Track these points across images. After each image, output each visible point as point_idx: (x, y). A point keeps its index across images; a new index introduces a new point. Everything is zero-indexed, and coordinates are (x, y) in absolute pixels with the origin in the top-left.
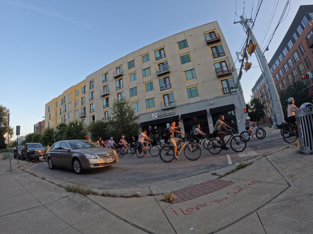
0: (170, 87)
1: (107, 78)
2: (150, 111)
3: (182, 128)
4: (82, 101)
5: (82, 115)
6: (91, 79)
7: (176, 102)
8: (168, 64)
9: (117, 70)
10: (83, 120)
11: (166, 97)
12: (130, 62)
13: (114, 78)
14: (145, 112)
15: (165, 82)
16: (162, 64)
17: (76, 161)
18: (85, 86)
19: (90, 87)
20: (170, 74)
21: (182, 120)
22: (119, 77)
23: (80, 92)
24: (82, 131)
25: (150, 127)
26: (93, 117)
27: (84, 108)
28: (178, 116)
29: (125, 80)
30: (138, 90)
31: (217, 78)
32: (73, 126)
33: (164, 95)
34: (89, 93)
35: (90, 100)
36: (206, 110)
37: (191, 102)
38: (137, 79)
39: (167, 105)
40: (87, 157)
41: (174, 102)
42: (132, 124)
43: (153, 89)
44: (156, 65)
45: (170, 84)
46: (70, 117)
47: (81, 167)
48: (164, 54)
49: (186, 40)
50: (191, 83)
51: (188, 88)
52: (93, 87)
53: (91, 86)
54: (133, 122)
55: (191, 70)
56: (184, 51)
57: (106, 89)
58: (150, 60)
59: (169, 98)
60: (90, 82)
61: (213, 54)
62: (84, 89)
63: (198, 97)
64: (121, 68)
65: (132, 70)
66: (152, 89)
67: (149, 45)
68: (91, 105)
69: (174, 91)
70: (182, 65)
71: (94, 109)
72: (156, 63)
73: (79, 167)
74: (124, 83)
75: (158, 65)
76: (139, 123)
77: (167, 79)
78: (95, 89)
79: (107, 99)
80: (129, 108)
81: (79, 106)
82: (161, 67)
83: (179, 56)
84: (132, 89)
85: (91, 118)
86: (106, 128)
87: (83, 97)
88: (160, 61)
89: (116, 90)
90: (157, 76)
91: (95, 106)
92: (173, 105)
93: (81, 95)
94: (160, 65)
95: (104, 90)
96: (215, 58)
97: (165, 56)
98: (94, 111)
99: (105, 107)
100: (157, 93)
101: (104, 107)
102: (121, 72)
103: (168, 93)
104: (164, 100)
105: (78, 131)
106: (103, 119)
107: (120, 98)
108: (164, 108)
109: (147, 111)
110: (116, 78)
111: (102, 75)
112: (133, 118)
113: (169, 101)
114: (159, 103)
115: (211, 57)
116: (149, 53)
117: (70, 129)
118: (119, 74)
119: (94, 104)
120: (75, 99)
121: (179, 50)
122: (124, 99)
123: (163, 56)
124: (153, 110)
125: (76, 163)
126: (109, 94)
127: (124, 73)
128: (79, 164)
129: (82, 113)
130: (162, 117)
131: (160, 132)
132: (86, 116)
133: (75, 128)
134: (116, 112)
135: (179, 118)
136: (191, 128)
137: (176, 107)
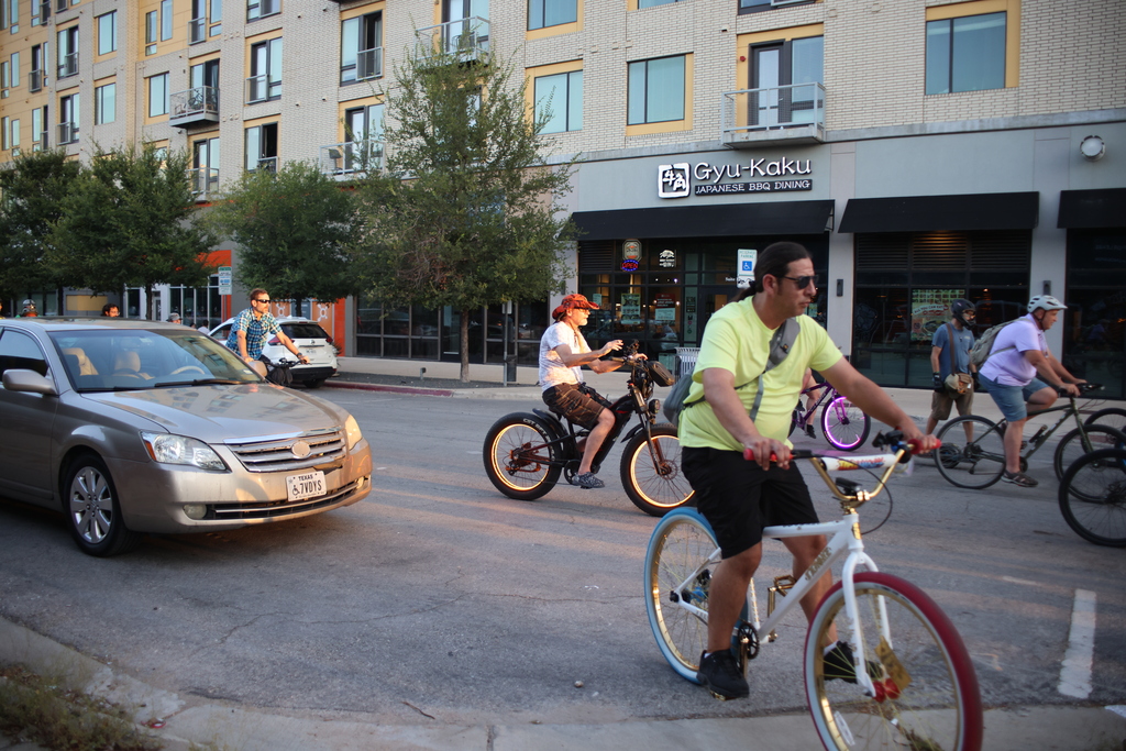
2: (649, 143)
3: (840, 294)
4: (195, 14)
5: (188, 110)
7: (829, 105)
10: (197, 144)
11: (769, 62)
14: (613, 142)
17: (90, 473)
21: (848, 236)
24: (186, 224)
25: (632, 250)
26: (270, 134)
27: (211, 68)
28: (830, 204)
32: (126, 183)
33: (755, 49)
35: (255, 13)
37: (935, 125)
39: (768, 117)
40: (160, 457)
41: (820, 106)
42: (516, 222)
46: (108, 114)
47: (115, 514)
51: (934, 15)
54: (523, 205)
59: (785, 75)
63: (1000, 93)
68: (255, 47)
69: (827, 29)
73: (107, 514)
76: (560, 218)
79: (372, 23)
80: (506, 106)
81: (174, 50)
85: (255, 136)
86: (343, 220)
91: (285, 62)
92: (805, 123)
98: (275, 91)
99: (352, 74)
100: (707, 25)
101: (347, 75)
103: (787, 36)
104: (753, 80)
105: (154, 217)
106: (334, 155)
107: (456, 30)
108: (742, 137)
109: (627, 139)
112: (524, 181)
113: (784, 95)
114: (714, 97)
117: (100, 200)
119: (276, 47)
122: (485, 39)
124: (670, 144)
125: (86, 482)
128: (105, 495)
129: (192, 101)
130: (721, 193)
131: (692, 293)
132: (218, 123)
133: (138, 195)
134: (420, 129)
135: (829, 224)
136: (903, 300)
137: (822, 143)
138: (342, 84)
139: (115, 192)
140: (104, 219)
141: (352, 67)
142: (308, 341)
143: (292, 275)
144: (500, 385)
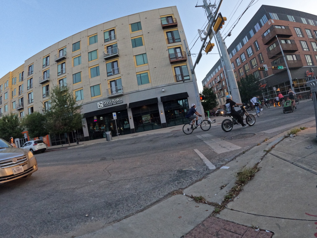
0: (118, 72)
1: (48, 62)
2: (95, 99)
3: (131, 118)
4: (19, 90)
5: (19, 107)
6: (29, 64)
7: (124, 89)
8: (117, 47)
9: (60, 52)
10: (21, 113)
11: (113, 83)
12: (75, 43)
13: (56, 61)
14: (90, 100)
15: (113, 67)
16: (110, 47)
18: (23, 72)
19: (29, 73)
20: (119, 58)
21: (130, 109)
22: (61, 61)
23: (18, 79)
24: (19, 127)
25: (95, 118)
26: (32, 108)
27: (22, 99)
28: (127, 104)
29: (69, 65)
30: (83, 75)
31: (171, 65)
32: (8, 121)
33: (111, 82)
34: (27, 80)
35: (29, 88)
36: (157, 98)
37: (140, 89)
38: (82, 62)
39: (114, 92)
41: (122, 89)
42: (74, 115)
43: (99, 75)
44: (104, 48)
45: (118, 68)
46: (7, 110)
48: (114, 36)
49: (140, 22)
50: (142, 68)
51: (137, 74)
52: (32, 73)
53: (30, 71)
54: (75, 113)
55: (143, 54)
56: (137, 34)
57: (47, 75)
58: (98, 41)
59: (116, 85)
60: (29, 67)
61: (168, 39)
62: (22, 76)
63: (149, 84)
64: (64, 50)
65: (77, 52)
66: (97, 74)
67: (99, 25)
68: (29, 94)
69: (122, 77)
70: (134, 48)
71: (32, 99)
72: (104, 45)
74: (66, 67)
75: (106, 47)
76: (81, 113)
77: (115, 64)
78: (33, 75)
79: (48, 86)
80: (70, 95)
81: (16, 97)
82: (110, 50)
83: (131, 39)
84: (75, 74)
85: (30, 109)
87: (21, 86)
88: (109, 43)
89: (58, 76)
90: (104, 60)
91: (34, 96)
92: (120, 92)
93: (18, 83)
94: (109, 48)
95: (44, 76)
96: (169, 43)
97: (115, 38)
98: (33, 101)
99: (45, 96)
100: (103, 79)
101: (44, 96)
102: (64, 54)
103: (115, 79)
104: (111, 87)
105: (13, 126)
106: (43, 111)
107: (62, 85)
108: (111, 96)
109: (92, 99)
110: (58, 61)
111: (43, 58)
112: (74, 108)
113: (116, 88)
114: (105, 90)
115: (165, 42)
116: (98, 34)
117: (4, 124)
118: (61, 56)
119: (32, 94)
120: (11, 89)
121: (131, 33)
122: (66, 86)
123: (113, 38)
124: (99, 99)
126: (49, 81)
127: (68, 56)
129: (19, 106)
130: (109, 106)
131: (107, 123)
132: (23, 108)
133: (10, 122)
134: (55, 101)
135: (127, 107)
136: (141, 118)
137: (123, 95)
138: (43, 98)
139: (6, 123)
140: (5, 128)
141: (44, 95)
142: (40, 144)
143: (36, 132)
144: (76, 145)
